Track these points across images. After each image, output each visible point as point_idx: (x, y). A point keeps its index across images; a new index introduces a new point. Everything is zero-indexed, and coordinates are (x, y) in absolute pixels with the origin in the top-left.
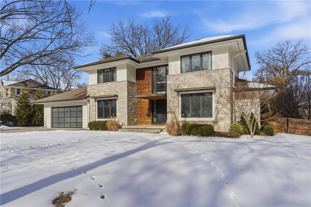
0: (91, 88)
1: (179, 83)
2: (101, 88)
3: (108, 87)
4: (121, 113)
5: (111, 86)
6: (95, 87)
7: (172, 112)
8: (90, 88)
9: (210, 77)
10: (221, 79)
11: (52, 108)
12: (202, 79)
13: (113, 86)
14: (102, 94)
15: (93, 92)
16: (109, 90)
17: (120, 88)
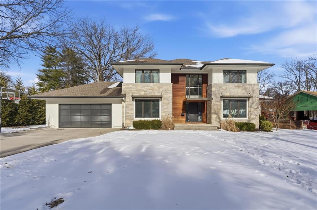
0: (128, 87)
1: (222, 90)
2: (141, 88)
3: (150, 87)
4: (165, 113)
5: (153, 87)
6: (133, 87)
7: (215, 113)
8: (126, 87)
9: (245, 89)
10: (253, 91)
11: (60, 104)
12: (240, 89)
13: (156, 87)
14: (142, 94)
15: (130, 91)
16: (151, 91)
17: (165, 90)
